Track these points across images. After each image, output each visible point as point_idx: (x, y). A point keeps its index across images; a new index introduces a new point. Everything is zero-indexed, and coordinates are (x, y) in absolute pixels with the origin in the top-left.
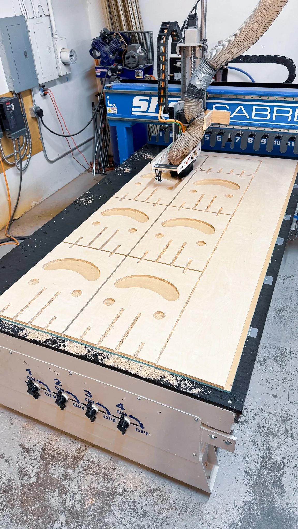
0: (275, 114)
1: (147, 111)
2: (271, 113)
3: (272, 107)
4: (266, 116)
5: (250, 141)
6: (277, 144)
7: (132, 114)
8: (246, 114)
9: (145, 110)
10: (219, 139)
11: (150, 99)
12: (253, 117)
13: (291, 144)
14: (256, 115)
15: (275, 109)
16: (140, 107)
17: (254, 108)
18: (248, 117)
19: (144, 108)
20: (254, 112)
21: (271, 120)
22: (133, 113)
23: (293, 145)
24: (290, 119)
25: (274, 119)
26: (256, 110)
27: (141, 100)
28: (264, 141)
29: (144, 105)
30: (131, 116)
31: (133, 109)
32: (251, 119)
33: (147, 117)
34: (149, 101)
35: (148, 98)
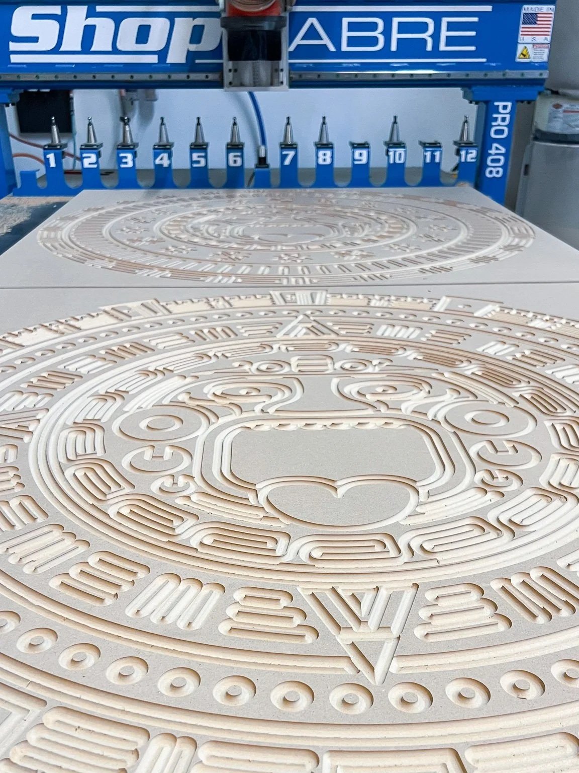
0: (395, 36)
1: (56, 50)
2: (387, 33)
3: (387, 18)
4: (374, 41)
5: (325, 160)
6: (397, 161)
7: (12, 61)
8: (326, 41)
9: (52, 45)
10: (235, 162)
11: (65, 12)
12: (345, 47)
13: (433, 157)
14: (352, 41)
15: (396, 21)
16: (35, 40)
17: (345, 21)
18: (332, 48)
19: (48, 41)
20: (345, 34)
21: (386, 52)
22: (14, 59)
23: (437, 160)
24: (429, 47)
25: (394, 47)
26: (352, 27)
27: (35, 17)
28: (361, 155)
29: (47, 32)
30: (9, 66)
31: (13, 46)
32: (339, 54)
33: (57, 66)
34: (61, 20)
35: (56, 10)
